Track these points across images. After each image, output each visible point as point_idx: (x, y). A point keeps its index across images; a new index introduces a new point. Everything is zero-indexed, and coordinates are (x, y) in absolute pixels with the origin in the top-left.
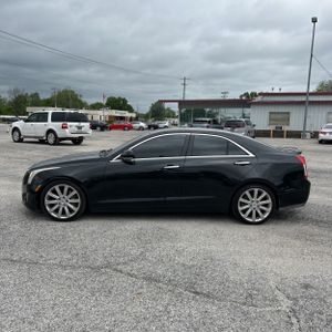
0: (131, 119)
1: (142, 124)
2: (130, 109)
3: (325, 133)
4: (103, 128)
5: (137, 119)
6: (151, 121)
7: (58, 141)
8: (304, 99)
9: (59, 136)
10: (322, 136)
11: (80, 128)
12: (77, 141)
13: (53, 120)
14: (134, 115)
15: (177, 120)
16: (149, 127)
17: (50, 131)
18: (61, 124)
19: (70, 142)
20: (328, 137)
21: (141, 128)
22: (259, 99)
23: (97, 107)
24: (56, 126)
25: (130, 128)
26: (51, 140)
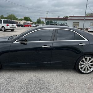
0: (31, 24)
1: (34, 25)
2: (31, 21)
3: (90, 29)
4: (22, 26)
5: (33, 24)
6: (37, 24)
7: (6, 30)
8: (83, 18)
9: (6, 28)
10: (89, 30)
11: (13, 26)
12: (12, 30)
13: (3, 23)
14: (32, 22)
15: (45, 24)
16: (37, 26)
17: (3, 27)
18: (6, 24)
19: (10, 30)
20: (91, 30)
21: (34, 26)
22: (70, 18)
23: (21, 20)
24: (5, 25)
25: (31, 26)
26: (3, 30)
